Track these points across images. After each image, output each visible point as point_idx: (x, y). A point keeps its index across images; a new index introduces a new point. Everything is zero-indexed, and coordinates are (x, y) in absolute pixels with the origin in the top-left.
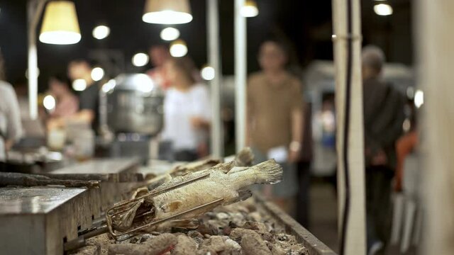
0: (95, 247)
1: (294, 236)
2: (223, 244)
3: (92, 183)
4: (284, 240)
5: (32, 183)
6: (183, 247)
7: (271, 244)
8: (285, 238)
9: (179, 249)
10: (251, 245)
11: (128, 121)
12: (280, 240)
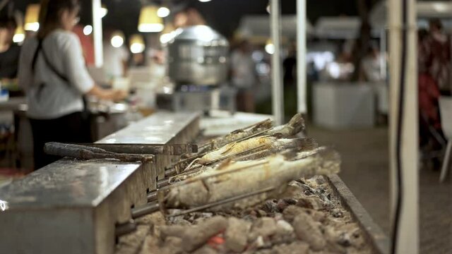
0: (148, 227)
1: (349, 213)
2: (274, 228)
3: (146, 158)
4: (338, 217)
5: (88, 157)
6: (235, 230)
7: (324, 227)
8: (340, 214)
9: (230, 234)
10: (303, 228)
11: (189, 72)
12: (334, 216)
